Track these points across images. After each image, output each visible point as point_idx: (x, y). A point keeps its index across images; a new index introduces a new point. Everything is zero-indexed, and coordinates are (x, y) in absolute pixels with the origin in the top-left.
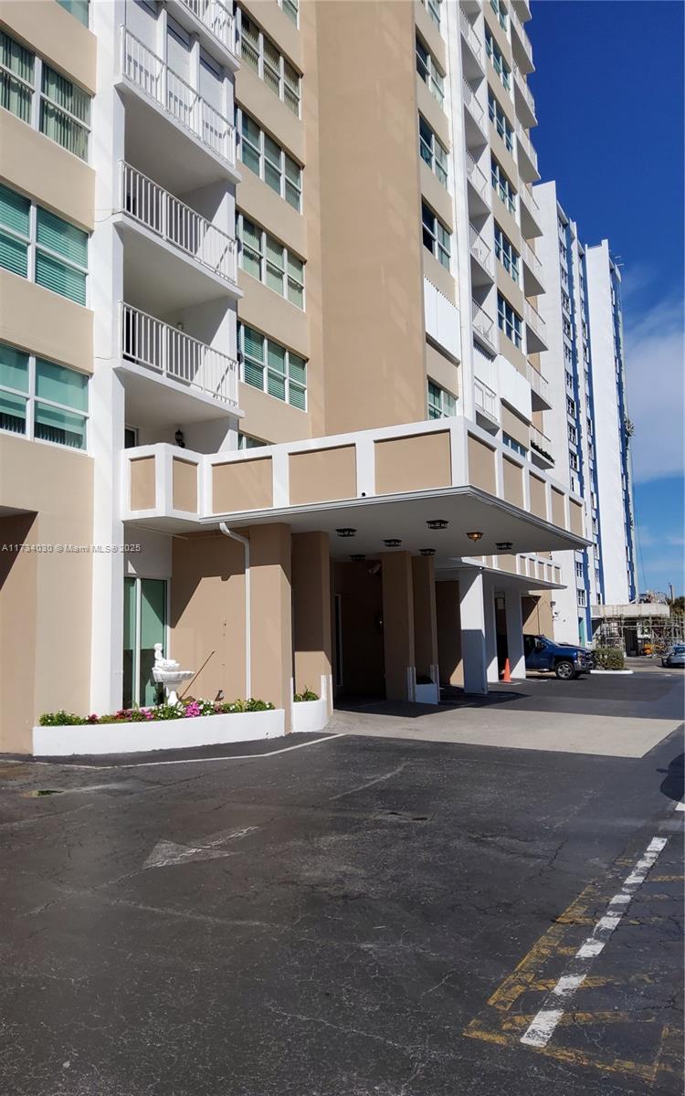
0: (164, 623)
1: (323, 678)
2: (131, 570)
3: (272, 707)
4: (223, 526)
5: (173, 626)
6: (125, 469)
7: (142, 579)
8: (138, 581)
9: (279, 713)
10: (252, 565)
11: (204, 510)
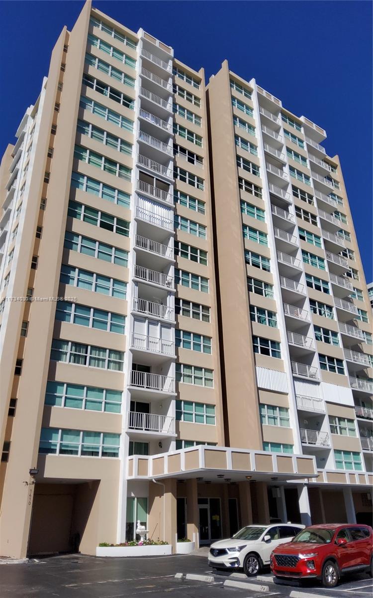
0: (146, 513)
1: (194, 534)
2: (133, 495)
3: (167, 544)
4: (154, 480)
5: (149, 514)
6: (128, 462)
7: (137, 498)
8: (136, 499)
9: (170, 546)
10: (165, 493)
11: (150, 475)
